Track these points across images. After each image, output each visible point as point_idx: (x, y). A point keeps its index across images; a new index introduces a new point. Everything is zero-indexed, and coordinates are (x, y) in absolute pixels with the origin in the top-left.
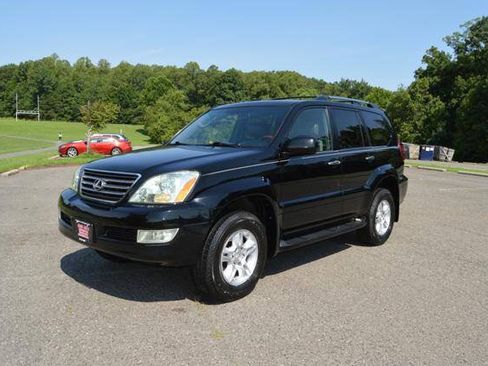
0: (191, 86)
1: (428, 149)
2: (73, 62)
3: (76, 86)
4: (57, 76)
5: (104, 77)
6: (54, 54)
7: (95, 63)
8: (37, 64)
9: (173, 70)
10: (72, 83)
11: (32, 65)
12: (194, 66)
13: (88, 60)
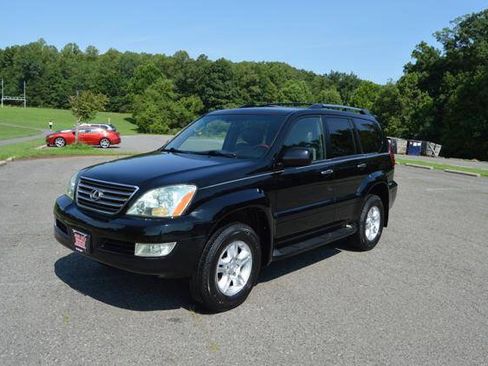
0: (180, 75)
1: (415, 144)
2: (60, 48)
3: (63, 72)
4: (44, 62)
5: (92, 64)
6: (42, 40)
7: (83, 49)
8: (23, 49)
9: (162, 58)
10: (59, 69)
11: (19, 50)
12: (183, 55)
13: (76, 47)
